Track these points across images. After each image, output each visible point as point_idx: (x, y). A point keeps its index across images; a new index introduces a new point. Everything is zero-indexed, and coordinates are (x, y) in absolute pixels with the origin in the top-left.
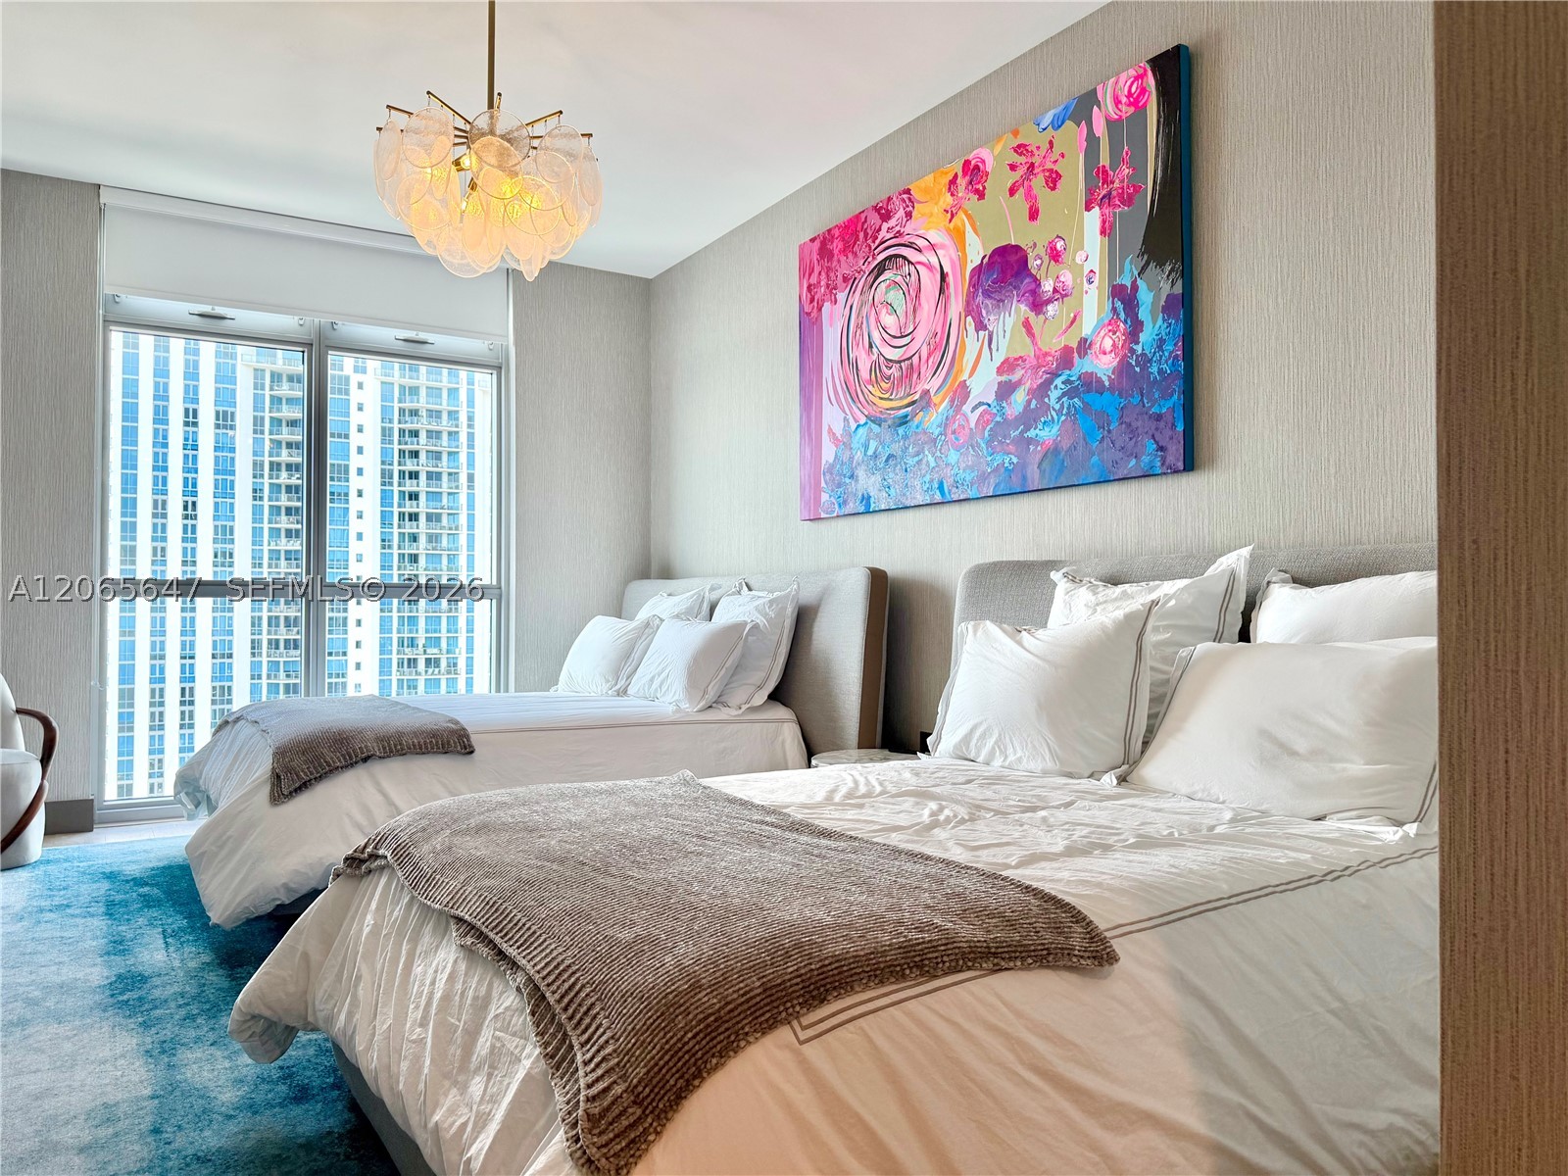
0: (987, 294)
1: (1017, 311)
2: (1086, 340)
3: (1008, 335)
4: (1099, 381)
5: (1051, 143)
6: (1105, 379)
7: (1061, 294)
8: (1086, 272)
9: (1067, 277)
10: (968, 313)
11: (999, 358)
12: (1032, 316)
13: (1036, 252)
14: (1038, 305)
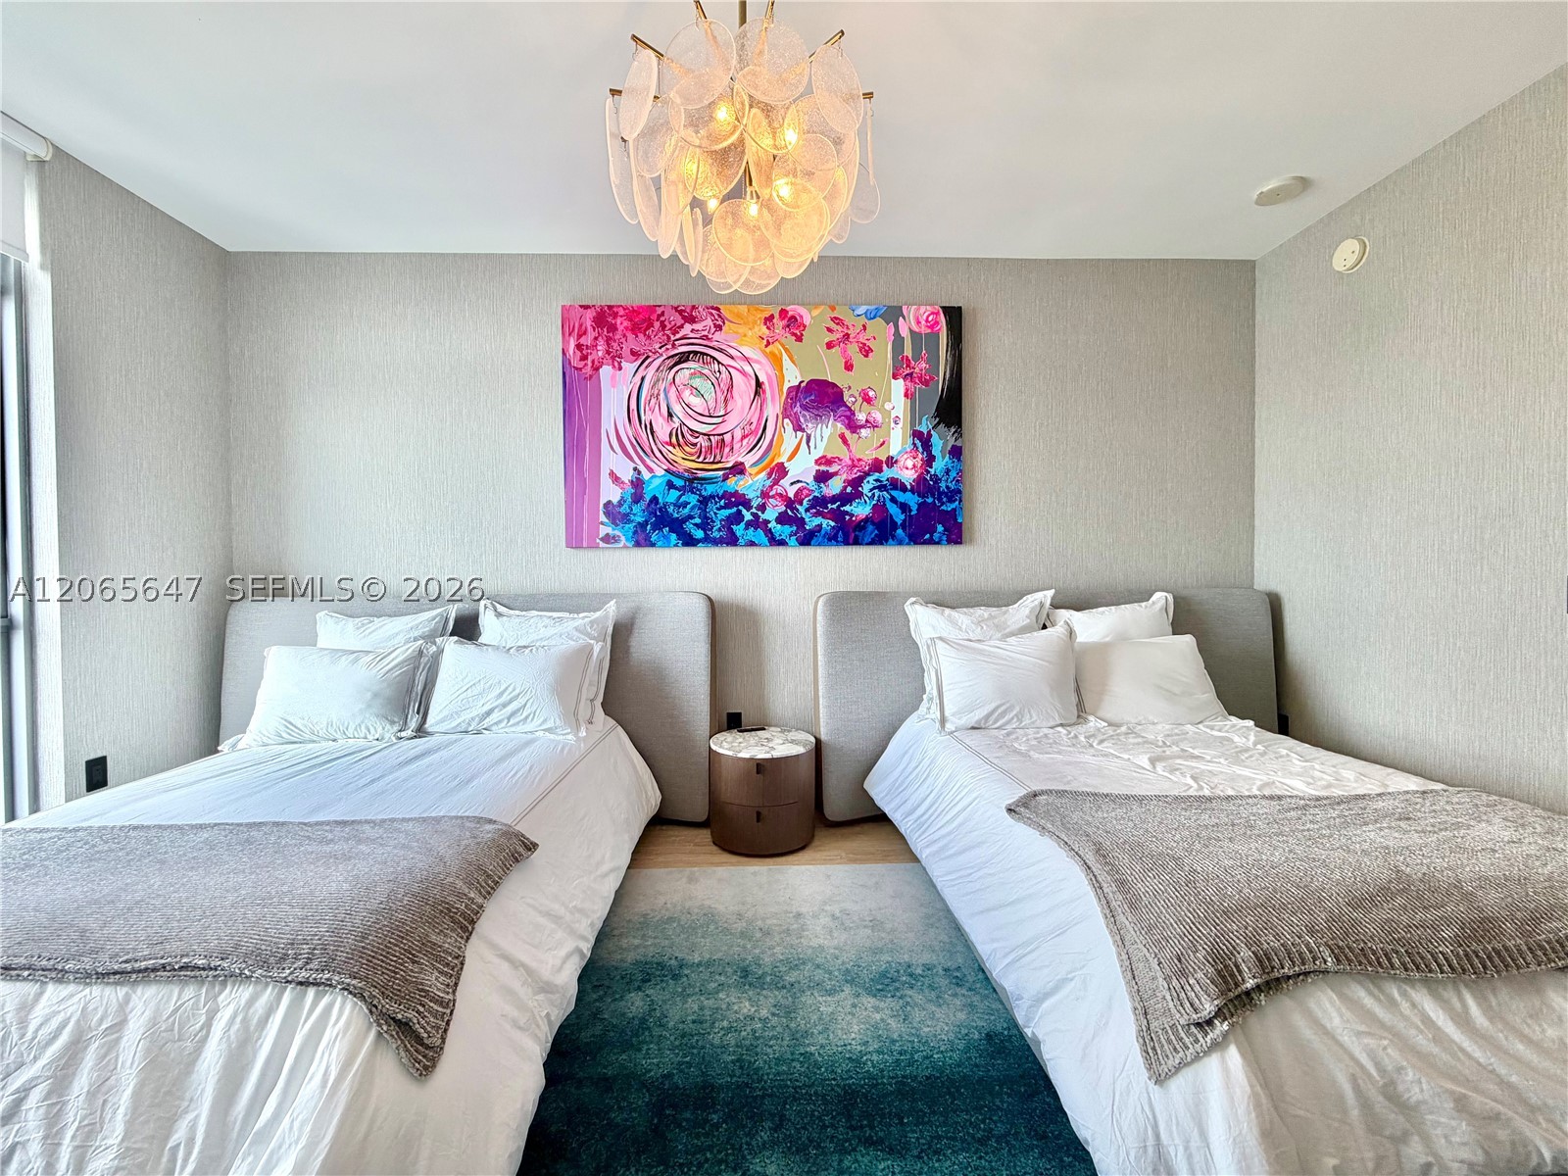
0: (805, 407)
1: (834, 426)
2: (892, 458)
3: (825, 440)
4: (903, 484)
5: (864, 326)
6: (907, 483)
7: (871, 424)
8: (893, 416)
9: (878, 416)
10: (786, 415)
11: (817, 454)
12: (848, 434)
13: (851, 392)
14: (853, 426)
